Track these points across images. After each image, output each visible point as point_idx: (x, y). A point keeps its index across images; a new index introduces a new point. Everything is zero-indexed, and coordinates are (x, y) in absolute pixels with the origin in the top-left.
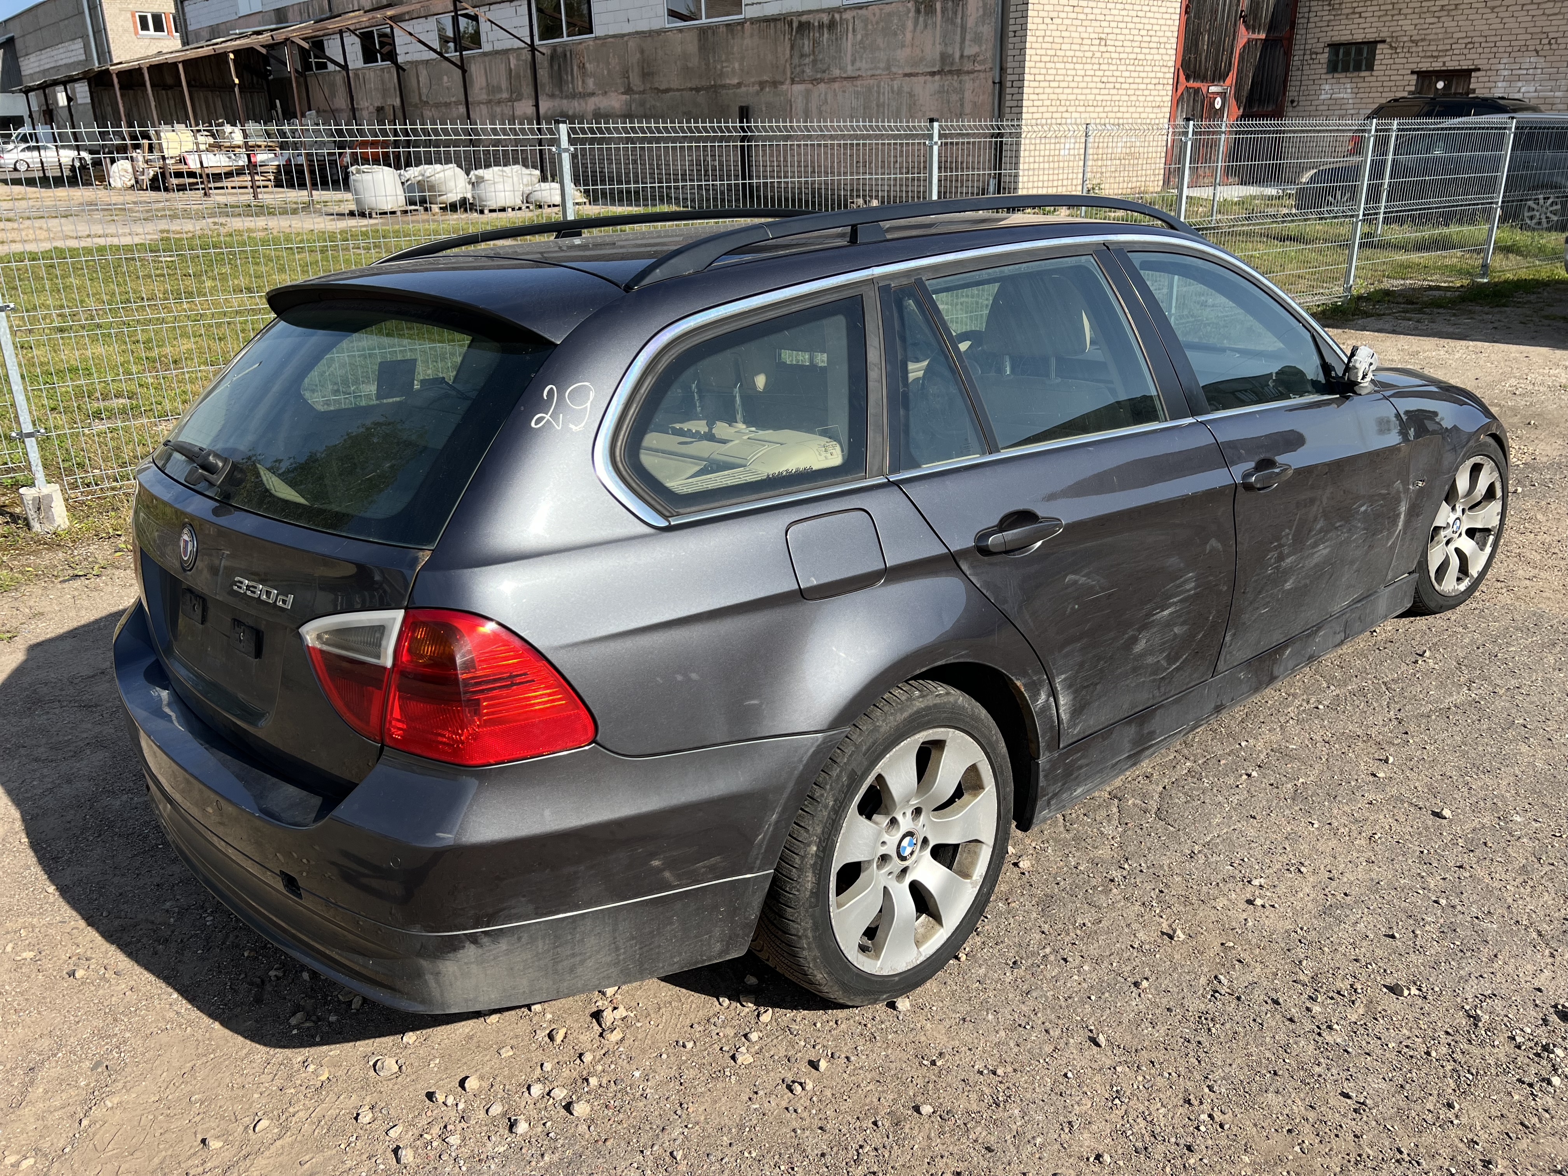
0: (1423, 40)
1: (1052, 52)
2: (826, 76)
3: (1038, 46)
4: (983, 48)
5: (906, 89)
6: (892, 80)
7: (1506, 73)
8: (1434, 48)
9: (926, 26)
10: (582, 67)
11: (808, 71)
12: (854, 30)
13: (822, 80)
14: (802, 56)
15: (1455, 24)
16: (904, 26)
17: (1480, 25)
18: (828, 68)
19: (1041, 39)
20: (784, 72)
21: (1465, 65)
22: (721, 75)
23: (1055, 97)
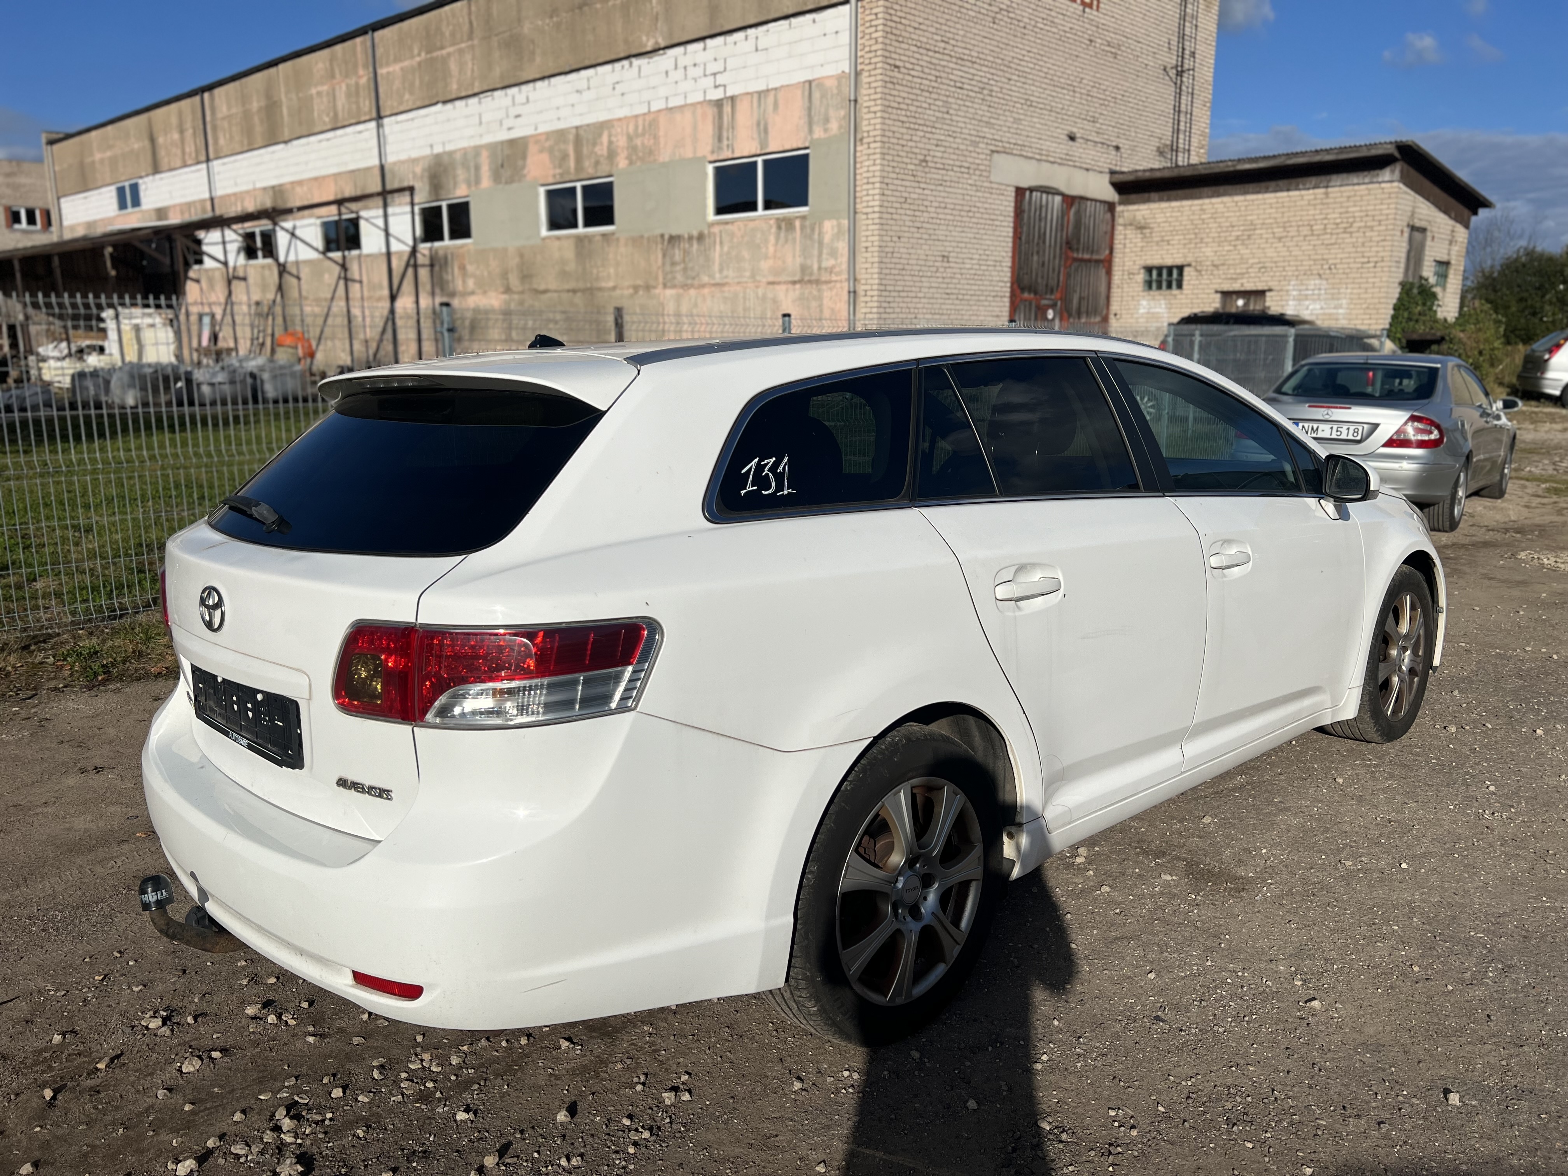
0: (1223, 265)
1: (900, 266)
2: (696, 282)
3: (887, 260)
4: (839, 261)
5: (770, 295)
6: (757, 287)
7: (1295, 293)
8: (1232, 271)
9: (786, 241)
10: (463, 268)
11: (680, 278)
12: (721, 243)
13: (692, 286)
14: (673, 264)
15: (1248, 251)
16: (766, 241)
17: (1270, 253)
18: (698, 275)
19: (889, 255)
20: (656, 278)
21: (1260, 287)
22: (598, 279)
23: (904, 305)
